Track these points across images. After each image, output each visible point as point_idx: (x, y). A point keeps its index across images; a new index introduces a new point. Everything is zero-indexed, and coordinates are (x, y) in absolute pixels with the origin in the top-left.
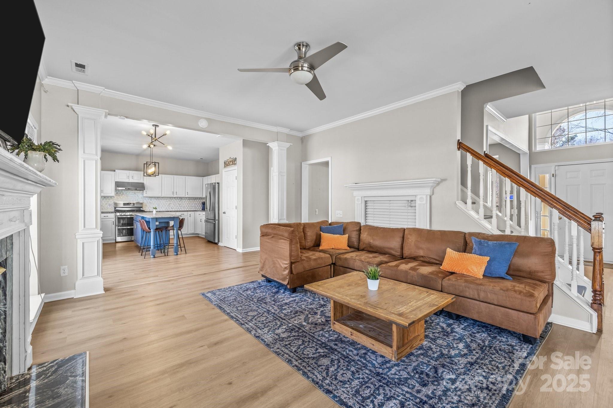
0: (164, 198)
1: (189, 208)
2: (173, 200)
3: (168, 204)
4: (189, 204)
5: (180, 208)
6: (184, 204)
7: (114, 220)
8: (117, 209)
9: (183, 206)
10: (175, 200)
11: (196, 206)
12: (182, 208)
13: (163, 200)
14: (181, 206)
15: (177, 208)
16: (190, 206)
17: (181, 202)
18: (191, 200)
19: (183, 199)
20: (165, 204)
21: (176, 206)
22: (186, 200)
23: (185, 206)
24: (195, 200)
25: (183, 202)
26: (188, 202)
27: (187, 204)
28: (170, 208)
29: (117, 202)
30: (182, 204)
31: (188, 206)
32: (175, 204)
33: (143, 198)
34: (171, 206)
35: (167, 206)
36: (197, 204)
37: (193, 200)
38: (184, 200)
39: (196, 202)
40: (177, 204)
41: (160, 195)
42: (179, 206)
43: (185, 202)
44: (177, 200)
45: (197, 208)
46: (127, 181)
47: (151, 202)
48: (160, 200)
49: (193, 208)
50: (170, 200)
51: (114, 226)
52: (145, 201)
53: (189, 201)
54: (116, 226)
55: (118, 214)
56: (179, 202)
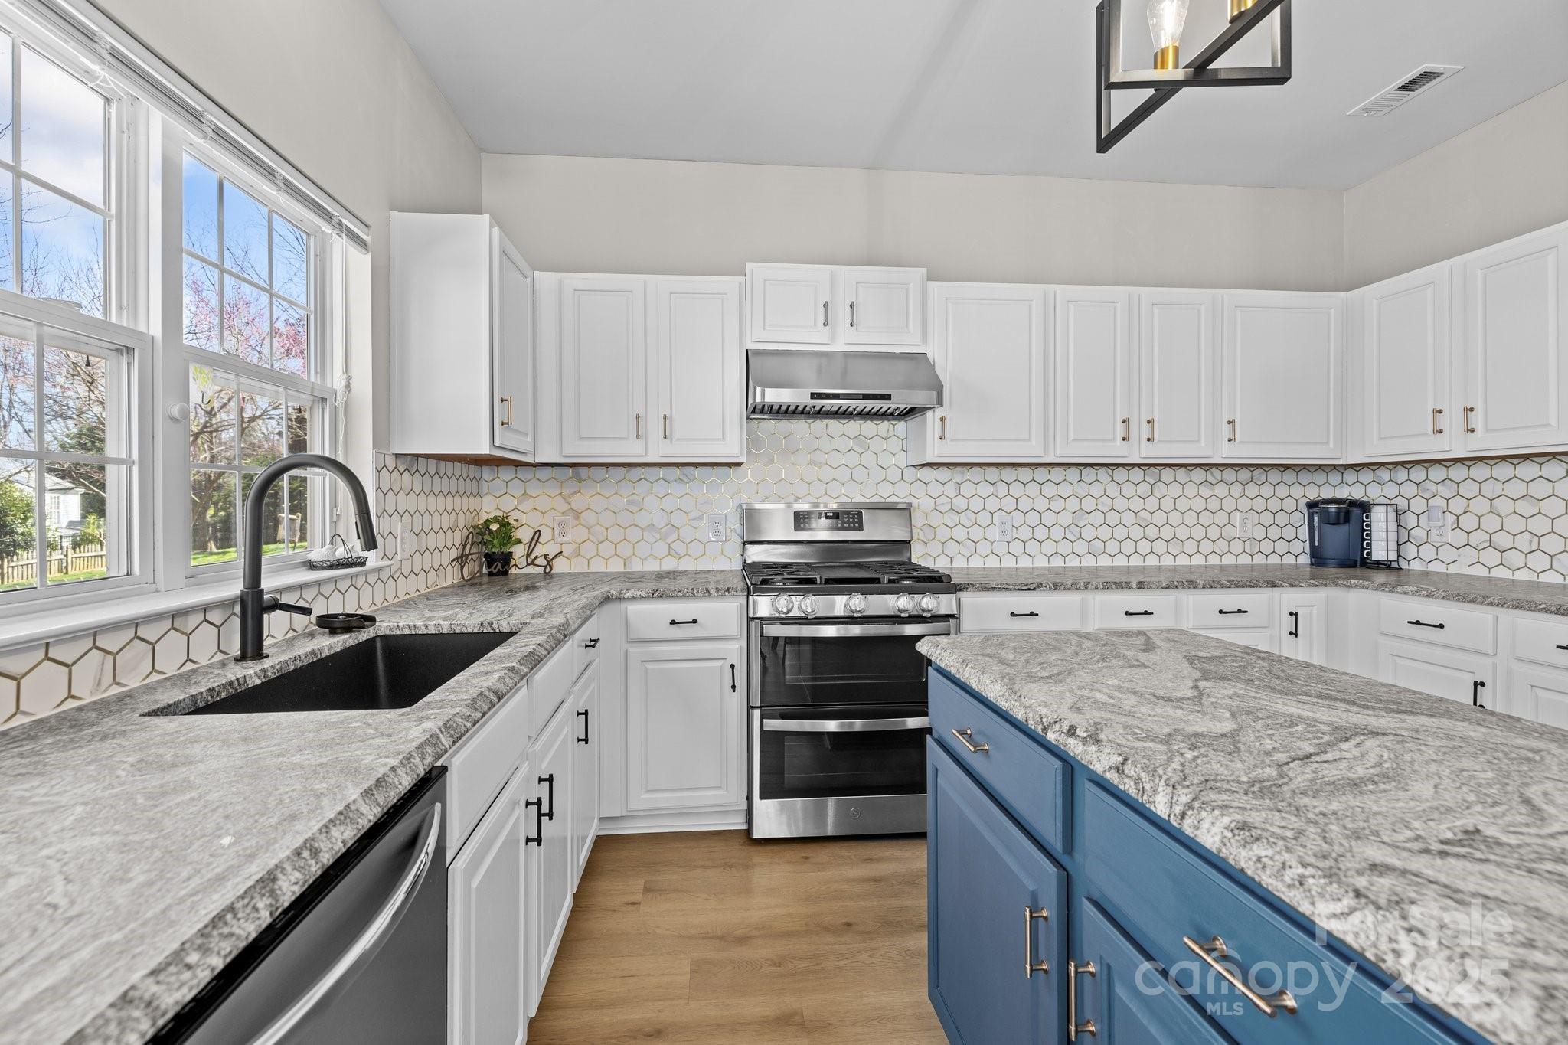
0: (1041, 474)
1: (1206, 547)
2: (1096, 490)
3: (1065, 519)
4: (1206, 518)
5: (1144, 547)
6: (1175, 518)
7: (734, 651)
8: (757, 554)
9: (1167, 532)
10: (1113, 490)
11: (1260, 532)
12: (1160, 546)
13: (1033, 489)
14: (1152, 532)
15: (1128, 547)
16: (1214, 532)
17: (1152, 503)
18: (1221, 490)
19: (1167, 475)
20: (1050, 517)
21: (1119, 532)
22: (1191, 490)
23: (1182, 532)
24: (1252, 490)
25: (1167, 504)
26: (1198, 504)
27: (1191, 518)
28: (1081, 547)
29: (758, 506)
30: (1159, 518)
31: (1199, 532)
32: (1112, 518)
33: (910, 474)
34: (1089, 533)
35: (1057, 533)
36: (1267, 518)
37: (1237, 490)
38: (1175, 490)
39: (1260, 504)
40: (1129, 518)
41: (1032, 450)
42: (1136, 533)
43: (1183, 504)
44: (1129, 490)
45: (1267, 546)
46: (815, 339)
47: (960, 503)
48: (1017, 490)
49: (1236, 547)
50: (1081, 489)
51: (735, 703)
52: (929, 497)
53: (1205, 492)
54: (750, 707)
55: (764, 606)
56: (1136, 504)
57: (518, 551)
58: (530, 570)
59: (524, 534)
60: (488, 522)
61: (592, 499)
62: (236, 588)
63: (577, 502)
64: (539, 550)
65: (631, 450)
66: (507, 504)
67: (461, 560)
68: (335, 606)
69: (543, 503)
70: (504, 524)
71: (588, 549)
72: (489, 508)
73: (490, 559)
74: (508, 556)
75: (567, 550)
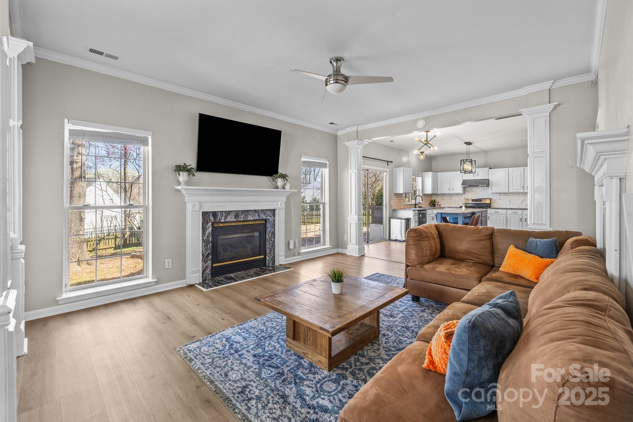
13: (514, 196)
33: (492, 194)
35: (519, 203)
46: (473, 178)
48: (511, 196)
52: (493, 197)
57: (436, 204)
58: (438, 206)
59: (437, 202)
60: (433, 200)
61: (446, 198)
62: (415, 203)
63: (444, 198)
64: (439, 204)
65: (449, 192)
66: (435, 198)
67: (429, 204)
68: (420, 206)
69: (439, 198)
70: (434, 200)
71: (445, 204)
72: (433, 199)
73: (433, 204)
74: (435, 204)
75: (442, 204)
